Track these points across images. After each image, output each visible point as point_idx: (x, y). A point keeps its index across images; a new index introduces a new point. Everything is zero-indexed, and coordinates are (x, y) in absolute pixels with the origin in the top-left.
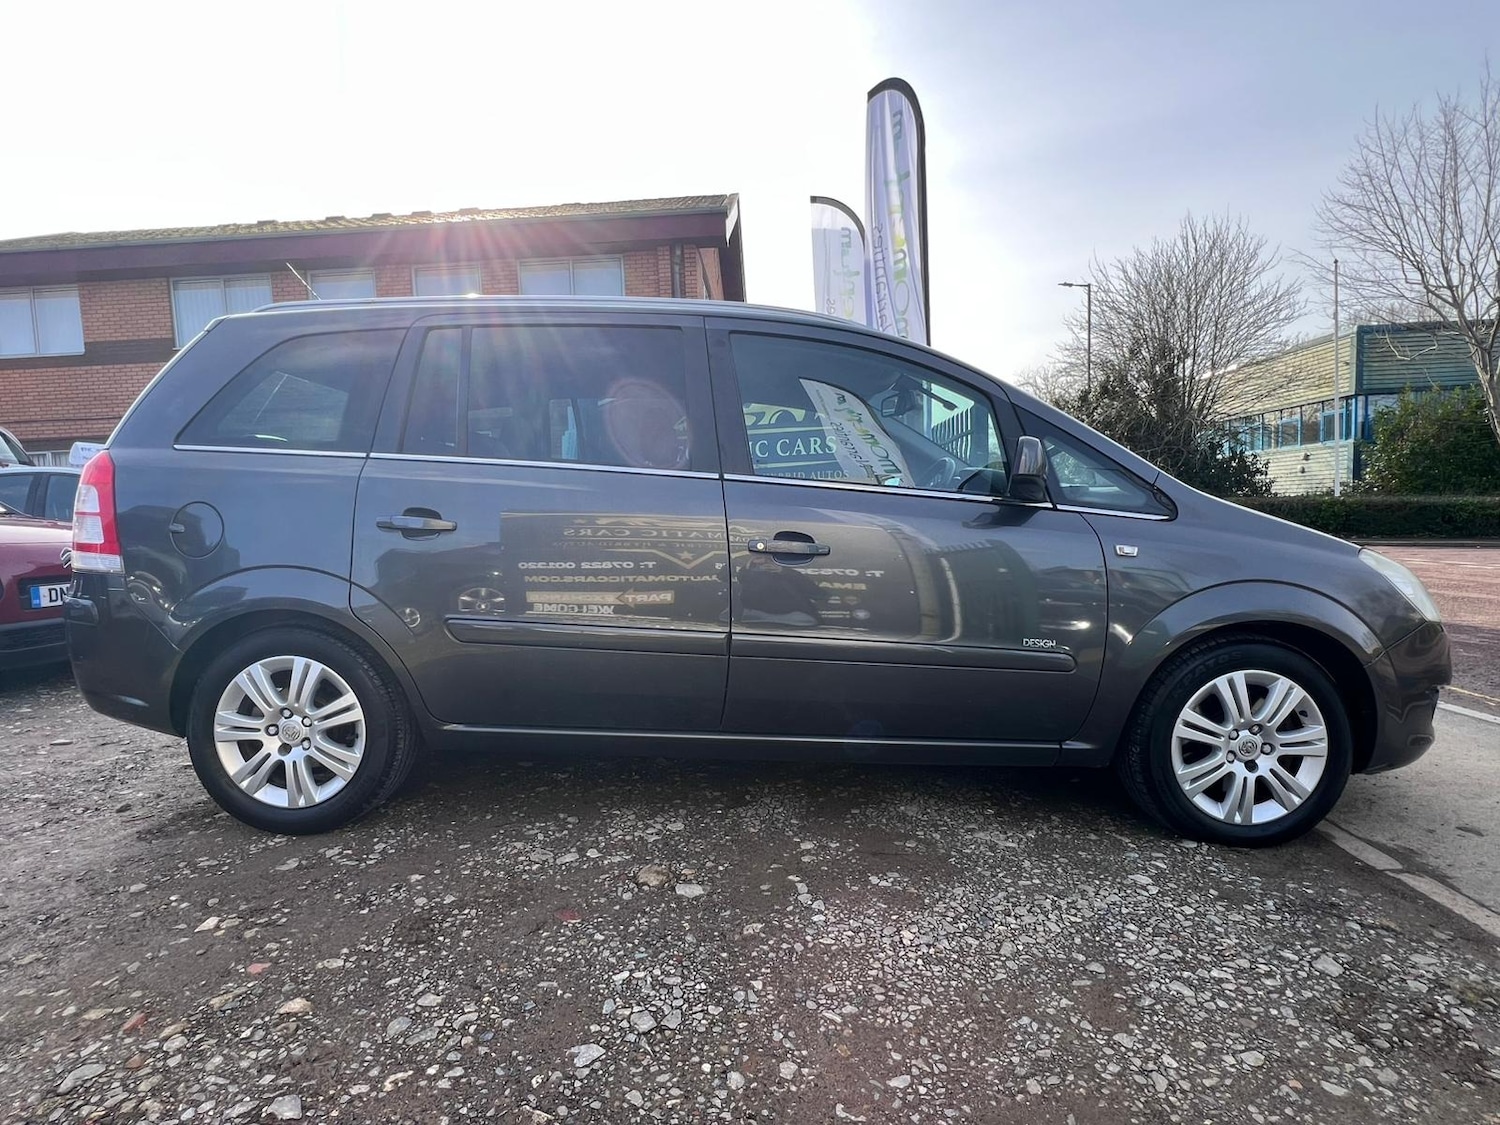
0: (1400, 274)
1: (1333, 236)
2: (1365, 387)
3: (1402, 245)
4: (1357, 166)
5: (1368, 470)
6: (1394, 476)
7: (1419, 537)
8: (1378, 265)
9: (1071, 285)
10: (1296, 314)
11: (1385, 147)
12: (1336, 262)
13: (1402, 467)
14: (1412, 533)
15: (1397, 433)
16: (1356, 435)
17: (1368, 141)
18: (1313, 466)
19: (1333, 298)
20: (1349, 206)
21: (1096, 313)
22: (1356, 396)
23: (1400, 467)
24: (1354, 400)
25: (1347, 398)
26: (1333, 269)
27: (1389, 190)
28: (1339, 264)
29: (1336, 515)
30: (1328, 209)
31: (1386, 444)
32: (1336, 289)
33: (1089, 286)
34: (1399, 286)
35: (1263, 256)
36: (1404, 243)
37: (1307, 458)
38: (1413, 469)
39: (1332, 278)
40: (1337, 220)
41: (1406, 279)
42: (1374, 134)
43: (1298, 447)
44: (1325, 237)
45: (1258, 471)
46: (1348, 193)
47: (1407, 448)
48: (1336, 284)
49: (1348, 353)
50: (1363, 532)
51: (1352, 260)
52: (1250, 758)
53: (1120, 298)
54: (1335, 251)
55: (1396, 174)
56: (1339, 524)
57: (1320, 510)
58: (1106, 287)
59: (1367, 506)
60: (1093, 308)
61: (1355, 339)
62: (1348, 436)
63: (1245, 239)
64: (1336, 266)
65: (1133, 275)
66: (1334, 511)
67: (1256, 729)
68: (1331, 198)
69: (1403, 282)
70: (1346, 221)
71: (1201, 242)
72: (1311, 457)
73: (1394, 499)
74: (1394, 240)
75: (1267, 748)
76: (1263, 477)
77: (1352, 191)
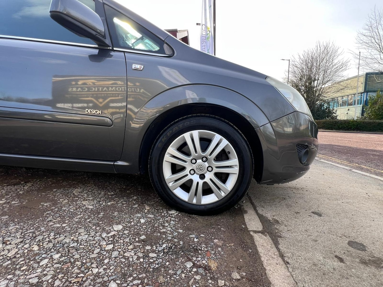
0: (379, 56)
1: (360, 45)
2: (367, 90)
3: (380, 47)
4: (368, 23)
5: (365, 113)
6: (373, 115)
7: (378, 132)
8: (372, 53)
9: (284, 60)
10: (347, 68)
11: (377, 18)
12: (360, 52)
13: (375, 112)
14: (376, 131)
15: (375, 103)
16: (363, 104)
17: (372, 17)
18: (350, 112)
19: (358, 63)
20: (365, 36)
21: (291, 68)
22: (364, 92)
23: (375, 113)
24: (363, 94)
25: (361, 93)
26: (359, 54)
27: (377, 31)
28: (361, 53)
29: (354, 125)
30: (358, 36)
31: (371, 106)
32: (359, 60)
33: (289, 60)
34: (378, 60)
35: (339, 51)
36: (381, 47)
37: (349, 110)
38: (379, 113)
39: (358, 57)
40: (361, 40)
41: (381, 58)
42: (374, 14)
43: (346, 107)
44: (357, 45)
45: (334, 113)
46: (365, 32)
47: (377, 107)
48: (359, 59)
49: (363, 80)
50: (361, 130)
51: (365, 52)
52: (201, 173)
53: (298, 64)
54: (360, 49)
55: (380, 26)
56: (355, 127)
57: (350, 123)
58: (294, 60)
59: (363, 122)
60: (290, 66)
61: (365, 76)
62: (361, 104)
63: (334, 47)
64: (360, 54)
65: (302, 57)
66: (353, 124)
67: (204, 159)
68: (359, 33)
69: (380, 59)
70: (364, 40)
71: (322, 48)
72: (350, 110)
73: (372, 121)
74: (378, 46)
75: (210, 169)
76: (335, 114)
77: (366, 31)
